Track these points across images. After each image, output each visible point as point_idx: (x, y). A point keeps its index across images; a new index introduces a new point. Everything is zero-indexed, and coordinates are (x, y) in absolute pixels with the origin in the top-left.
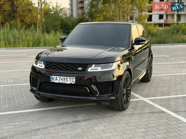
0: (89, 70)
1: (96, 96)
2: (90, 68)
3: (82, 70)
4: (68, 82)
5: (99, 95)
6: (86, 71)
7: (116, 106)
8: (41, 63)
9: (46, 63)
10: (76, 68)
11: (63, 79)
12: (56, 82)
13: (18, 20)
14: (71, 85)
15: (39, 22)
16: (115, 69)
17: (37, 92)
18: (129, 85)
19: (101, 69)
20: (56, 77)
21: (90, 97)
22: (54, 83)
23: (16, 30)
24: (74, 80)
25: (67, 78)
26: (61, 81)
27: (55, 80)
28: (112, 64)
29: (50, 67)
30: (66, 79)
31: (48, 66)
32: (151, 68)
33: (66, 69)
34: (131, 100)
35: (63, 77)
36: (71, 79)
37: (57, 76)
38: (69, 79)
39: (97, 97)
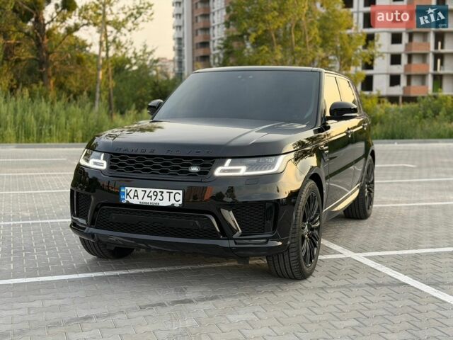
0: (218, 172)
1: (235, 236)
2: (220, 168)
3: (199, 173)
4: (165, 203)
5: (241, 235)
6: (209, 175)
7: (283, 267)
8: (99, 158)
9: (112, 157)
10: (184, 169)
11: (151, 194)
12: (135, 201)
13: (52, 82)
14: (171, 209)
15: (100, 87)
16: (281, 171)
17: (87, 228)
18: (316, 216)
19: (247, 170)
20: (136, 191)
21: (220, 239)
22: (129, 205)
23: (43, 104)
24: (179, 197)
25: (162, 192)
26: (147, 201)
27: (132, 197)
28: (273, 158)
29: (120, 165)
30: (159, 194)
31: (115, 164)
32: (371, 185)
33: (161, 171)
34: (320, 257)
35: (153, 190)
36: (172, 195)
37: (136, 189)
38: (166, 195)
39: (237, 241)
